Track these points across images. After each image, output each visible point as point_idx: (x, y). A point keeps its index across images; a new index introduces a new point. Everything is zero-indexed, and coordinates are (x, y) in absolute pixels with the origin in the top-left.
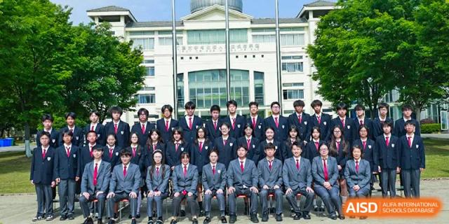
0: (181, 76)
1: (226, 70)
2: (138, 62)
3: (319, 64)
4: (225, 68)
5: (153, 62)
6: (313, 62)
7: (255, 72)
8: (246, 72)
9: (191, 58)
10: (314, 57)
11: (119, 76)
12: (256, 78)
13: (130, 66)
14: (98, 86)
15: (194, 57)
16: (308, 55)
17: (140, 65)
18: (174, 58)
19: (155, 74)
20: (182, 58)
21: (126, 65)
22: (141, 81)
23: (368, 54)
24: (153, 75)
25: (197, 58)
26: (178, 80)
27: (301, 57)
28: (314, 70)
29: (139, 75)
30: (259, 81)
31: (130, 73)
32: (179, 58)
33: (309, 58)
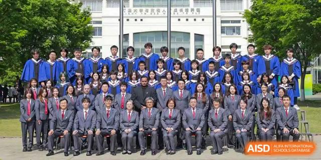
0: (126, 36)
1: (167, 32)
2: (86, 22)
3: (254, 29)
4: (167, 30)
5: (100, 22)
6: (249, 26)
7: (195, 34)
8: (187, 35)
9: (136, 20)
10: (250, 22)
11: (70, 35)
12: (196, 40)
13: (79, 26)
14: (50, 44)
15: (139, 20)
16: (245, 19)
17: (88, 25)
18: (121, 20)
19: (103, 34)
20: (128, 20)
21: (76, 25)
22: (89, 39)
23: (297, 20)
24: (100, 35)
25: (142, 20)
26: (124, 40)
27: (239, 22)
28: (251, 33)
29: (87, 34)
30: (199, 43)
31: (79, 32)
32: (125, 20)
33: (245, 22)
